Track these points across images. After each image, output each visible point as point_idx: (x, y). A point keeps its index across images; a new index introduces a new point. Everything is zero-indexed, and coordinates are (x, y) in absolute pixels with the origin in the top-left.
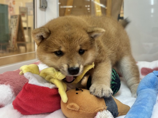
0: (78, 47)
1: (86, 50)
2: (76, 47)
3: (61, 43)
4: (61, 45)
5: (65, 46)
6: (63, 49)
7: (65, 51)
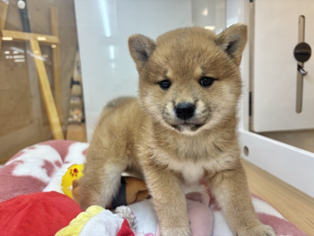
0: (198, 71)
1: (217, 79)
2: (193, 70)
3: (166, 62)
4: (167, 67)
5: (174, 67)
6: (169, 74)
7: (173, 77)
